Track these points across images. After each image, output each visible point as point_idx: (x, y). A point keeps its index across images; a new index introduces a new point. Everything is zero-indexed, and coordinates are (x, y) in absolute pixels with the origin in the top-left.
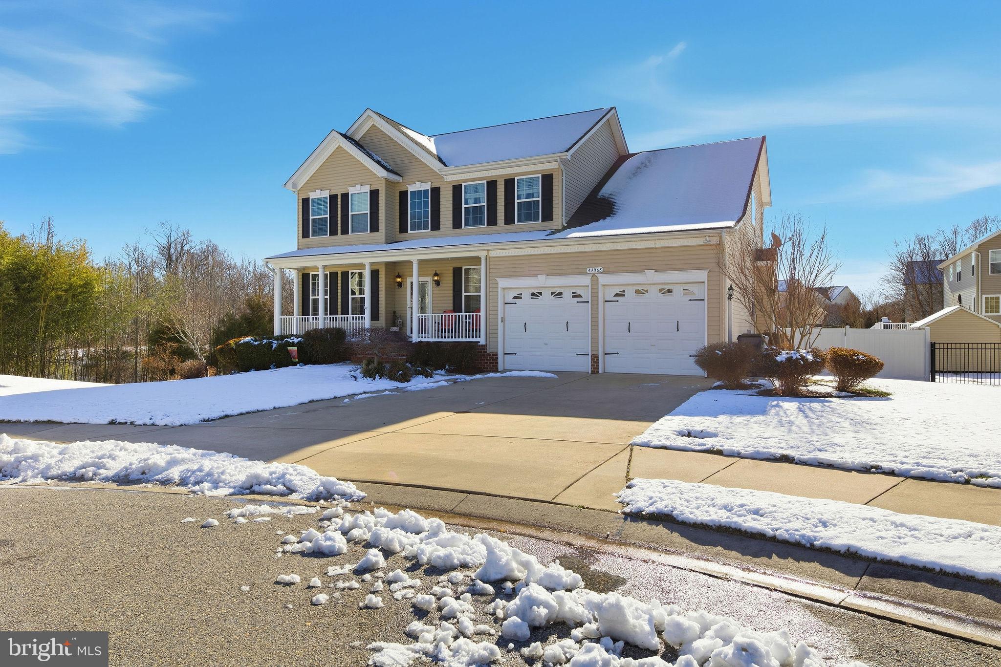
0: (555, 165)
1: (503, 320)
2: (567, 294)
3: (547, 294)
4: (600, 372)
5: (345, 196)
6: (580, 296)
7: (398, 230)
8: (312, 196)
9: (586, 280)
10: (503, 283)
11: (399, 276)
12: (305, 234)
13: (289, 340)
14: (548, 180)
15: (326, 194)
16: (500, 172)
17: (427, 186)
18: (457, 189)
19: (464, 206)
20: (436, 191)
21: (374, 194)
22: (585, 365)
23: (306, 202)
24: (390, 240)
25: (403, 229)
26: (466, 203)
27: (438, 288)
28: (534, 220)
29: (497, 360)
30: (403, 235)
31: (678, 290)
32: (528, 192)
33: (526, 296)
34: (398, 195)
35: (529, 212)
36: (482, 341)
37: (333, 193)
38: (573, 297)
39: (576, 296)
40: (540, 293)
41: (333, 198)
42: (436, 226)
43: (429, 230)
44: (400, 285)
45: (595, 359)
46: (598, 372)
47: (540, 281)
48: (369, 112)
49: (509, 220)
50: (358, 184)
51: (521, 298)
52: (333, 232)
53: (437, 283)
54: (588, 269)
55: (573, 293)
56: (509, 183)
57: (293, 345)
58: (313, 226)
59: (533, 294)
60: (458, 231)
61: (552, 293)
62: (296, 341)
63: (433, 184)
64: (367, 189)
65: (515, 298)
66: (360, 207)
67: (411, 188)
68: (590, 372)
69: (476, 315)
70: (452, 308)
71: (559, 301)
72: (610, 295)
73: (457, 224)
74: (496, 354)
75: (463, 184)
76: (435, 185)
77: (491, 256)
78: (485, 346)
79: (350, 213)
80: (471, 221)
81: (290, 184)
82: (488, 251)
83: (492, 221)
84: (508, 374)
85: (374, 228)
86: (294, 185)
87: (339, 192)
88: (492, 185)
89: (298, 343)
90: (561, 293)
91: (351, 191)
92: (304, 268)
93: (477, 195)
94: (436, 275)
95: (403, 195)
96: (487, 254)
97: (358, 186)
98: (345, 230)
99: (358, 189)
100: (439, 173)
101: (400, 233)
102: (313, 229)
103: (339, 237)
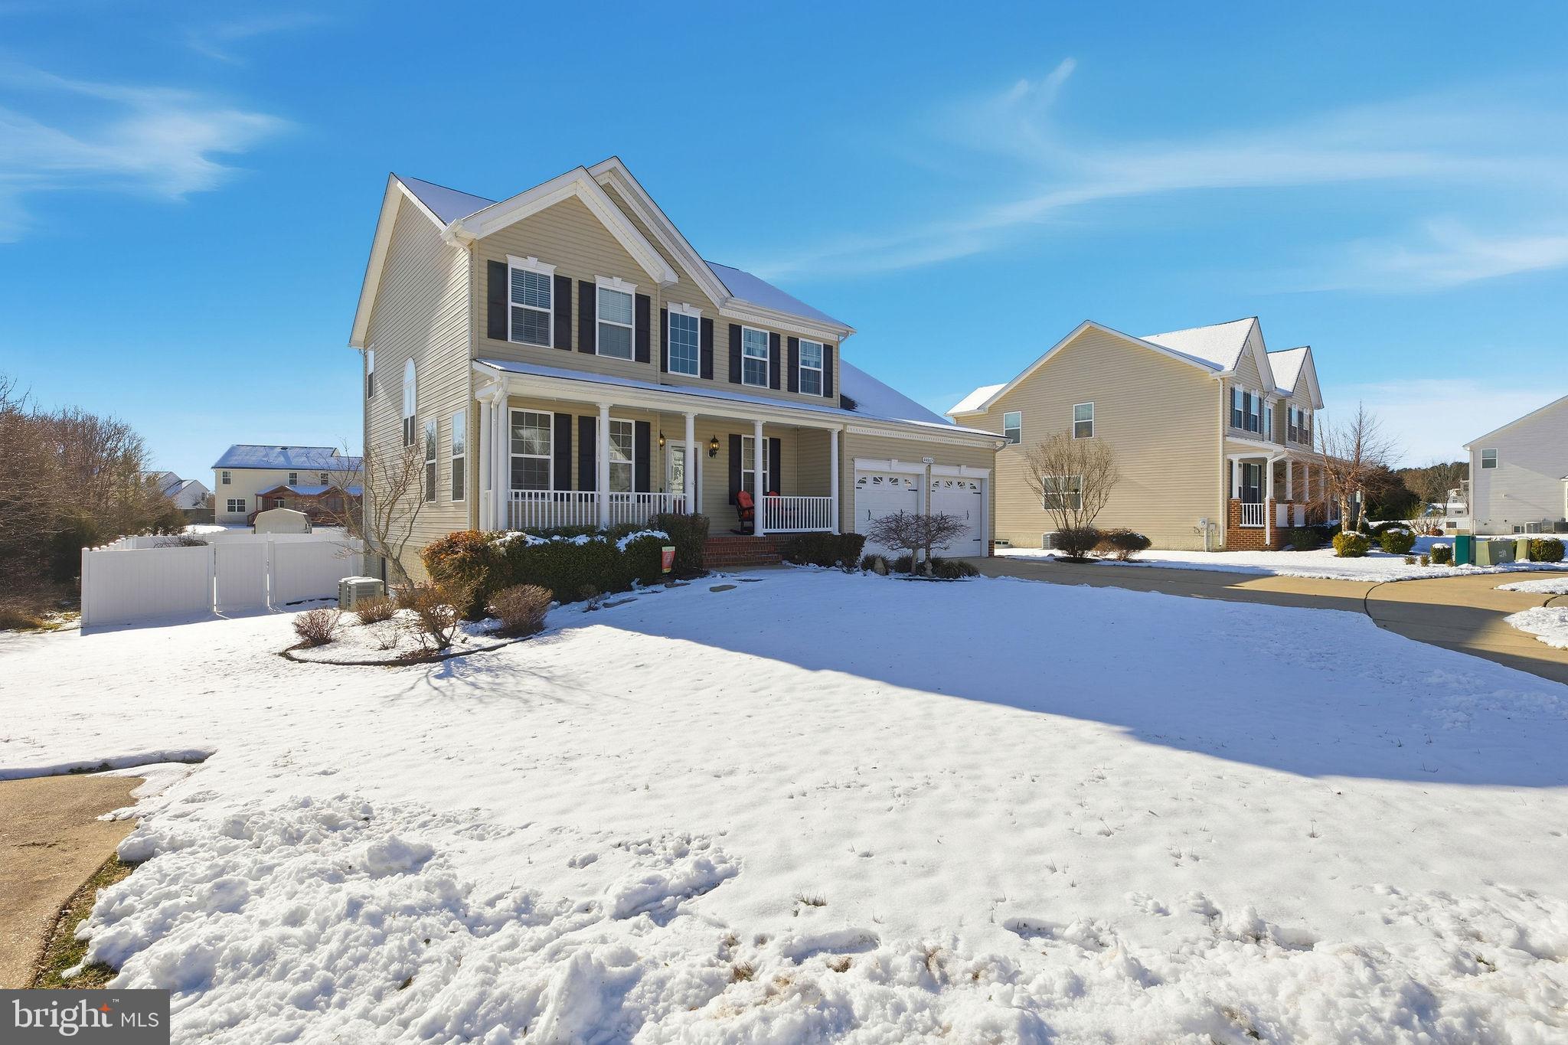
0: (836, 338)
2: (902, 483)
3: (886, 480)
5: (588, 290)
6: (911, 485)
8: (514, 263)
9: (922, 469)
11: (662, 436)
12: (496, 330)
14: (830, 351)
15: (549, 272)
16: (781, 327)
17: (697, 314)
19: (744, 355)
20: (708, 325)
21: (643, 303)
23: (497, 271)
25: (663, 367)
26: (748, 352)
27: (712, 460)
28: (817, 393)
30: (663, 375)
31: (967, 485)
32: (812, 359)
33: (870, 481)
35: (812, 383)
36: (834, 530)
37: (563, 273)
38: (905, 484)
39: (908, 483)
40: (881, 479)
41: (563, 284)
42: (708, 373)
43: (700, 375)
44: (661, 447)
49: (793, 387)
50: (618, 276)
51: (865, 482)
52: (562, 342)
53: (714, 453)
54: (927, 459)
55: (905, 480)
56: (791, 342)
58: (514, 319)
59: (875, 479)
60: (736, 386)
61: (891, 479)
63: (702, 313)
64: (631, 289)
65: (862, 482)
66: (616, 312)
67: (674, 309)
70: (728, 489)
71: (896, 488)
73: (735, 378)
75: (742, 326)
76: (707, 316)
77: (847, 431)
79: (597, 320)
80: (749, 377)
82: (845, 425)
83: (775, 384)
85: (642, 355)
87: (576, 277)
88: (775, 339)
90: (898, 481)
91: (601, 282)
94: (715, 441)
96: (840, 427)
97: (617, 280)
98: (587, 346)
99: (617, 284)
100: (715, 300)
101: (661, 371)
102: (515, 327)
103: (575, 354)
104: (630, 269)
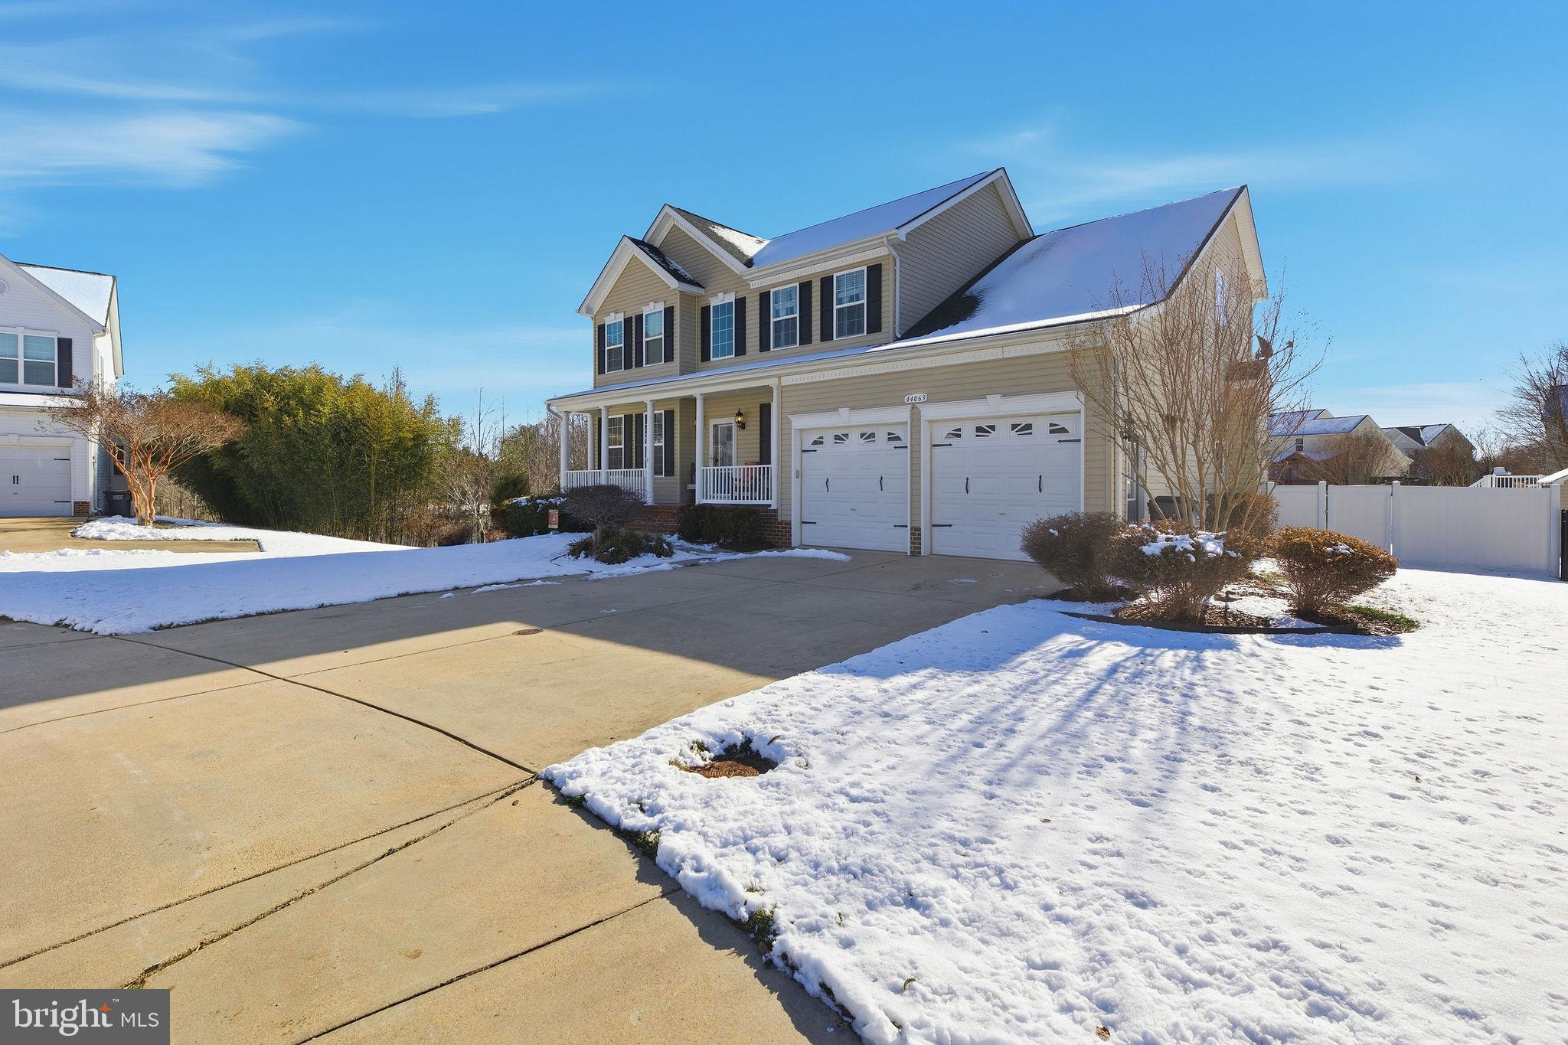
0: (883, 251)
1: (799, 475)
2: (881, 436)
3: (854, 436)
4: (923, 554)
5: (639, 318)
6: (897, 438)
7: (700, 358)
8: (609, 320)
9: (903, 414)
10: (798, 422)
12: (600, 370)
14: (875, 272)
15: (620, 318)
16: (814, 270)
17: (731, 298)
18: (764, 297)
19: (772, 320)
20: (741, 303)
21: (669, 312)
22: (902, 542)
23: (601, 330)
24: (687, 369)
25: (705, 357)
26: (777, 315)
27: (744, 432)
28: (858, 333)
29: (790, 532)
30: (706, 364)
31: (1040, 426)
32: (852, 293)
33: (829, 439)
34: (700, 312)
35: (851, 322)
36: (773, 503)
37: (627, 315)
38: (889, 439)
39: (892, 438)
40: (846, 436)
41: (628, 321)
42: (741, 350)
43: (734, 356)
45: (916, 532)
46: (920, 553)
47: (843, 418)
48: (667, 209)
49: (826, 336)
50: (651, 301)
51: (822, 443)
52: (628, 366)
53: (742, 426)
54: (907, 397)
55: (889, 434)
56: (827, 282)
57: (556, 506)
58: (609, 358)
59: (837, 437)
60: (765, 354)
61: (862, 435)
63: (737, 294)
64: (661, 307)
65: (815, 443)
66: (654, 330)
67: (714, 302)
68: (909, 554)
69: (768, 468)
70: (758, 460)
71: (870, 447)
72: (941, 434)
73: (764, 346)
74: (789, 523)
75: (772, 291)
76: (740, 295)
77: (783, 384)
78: (776, 511)
79: (644, 340)
80: (781, 340)
81: (584, 309)
82: (780, 377)
83: (806, 339)
85: (669, 357)
86: (589, 310)
87: (633, 314)
88: (805, 288)
90: (872, 435)
91: (645, 311)
92: (597, 411)
93: (788, 304)
94: (739, 414)
95: (705, 311)
96: (776, 381)
97: (651, 304)
98: (639, 362)
99: (651, 307)
100: (744, 278)
101: (702, 361)
102: (609, 363)
103: (634, 370)
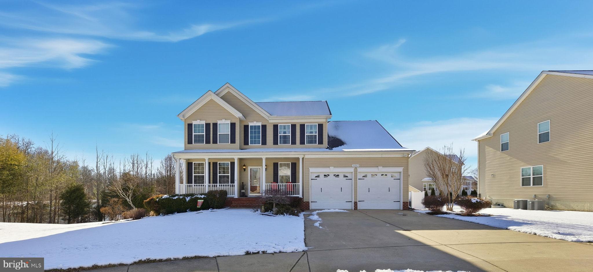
0: (324, 120)
1: (311, 187)
2: (341, 176)
3: (332, 175)
5: (215, 125)
6: (347, 177)
7: (243, 143)
8: (194, 123)
9: (352, 170)
10: (312, 170)
11: (244, 166)
12: (190, 142)
13: (197, 196)
14: (321, 126)
15: (203, 123)
16: (298, 121)
17: (260, 124)
18: (276, 127)
19: (279, 135)
20: (264, 127)
21: (233, 125)
22: (351, 206)
23: (190, 126)
24: (241, 148)
25: (247, 143)
26: (280, 133)
28: (314, 143)
29: (309, 205)
30: (246, 146)
31: (389, 175)
32: (311, 131)
33: (322, 176)
34: (243, 126)
35: (312, 139)
36: (300, 196)
37: (208, 122)
38: (344, 177)
39: (345, 176)
40: (329, 175)
41: (208, 125)
42: (264, 143)
43: (261, 145)
44: (245, 169)
45: (356, 204)
46: (357, 209)
47: (331, 170)
48: (227, 84)
49: (302, 143)
51: (319, 177)
52: (208, 142)
54: (352, 165)
55: (344, 175)
56: (302, 126)
57: (201, 199)
58: (195, 138)
59: (325, 176)
60: (276, 146)
61: (334, 175)
62: (203, 196)
63: (262, 123)
64: (229, 122)
66: (224, 130)
67: (250, 124)
68: (354, 209)
69: (297, 184)
71: (337, 178)
72: (361, 176)
73: (275, 142)
74: (308, 202)
75: (279, 125)
76: (264, 124)
77: (306, 157)
78: (302, 199)
79: (218, 133)
80: (282, 142)
81: (181, 115)
82: (304, 155)
83: (294, 142)
84: (323, 211)
85: (233, 141)
86: (183, 116)
87: (211, 122)
88: (294, 126)
89: (204, 198)
90: (338, 175)
91: (219, 122)
92: (189, 160)
93: (285, 130)
95: (246, 127)
96: (303, 156)
97: (224, 120)
98: (215, 142)
99: (224, 121)
100: (267, 118)
101: (244, 145)
102: (194, 140)
103: (211, 145)
104: (227, 115)
